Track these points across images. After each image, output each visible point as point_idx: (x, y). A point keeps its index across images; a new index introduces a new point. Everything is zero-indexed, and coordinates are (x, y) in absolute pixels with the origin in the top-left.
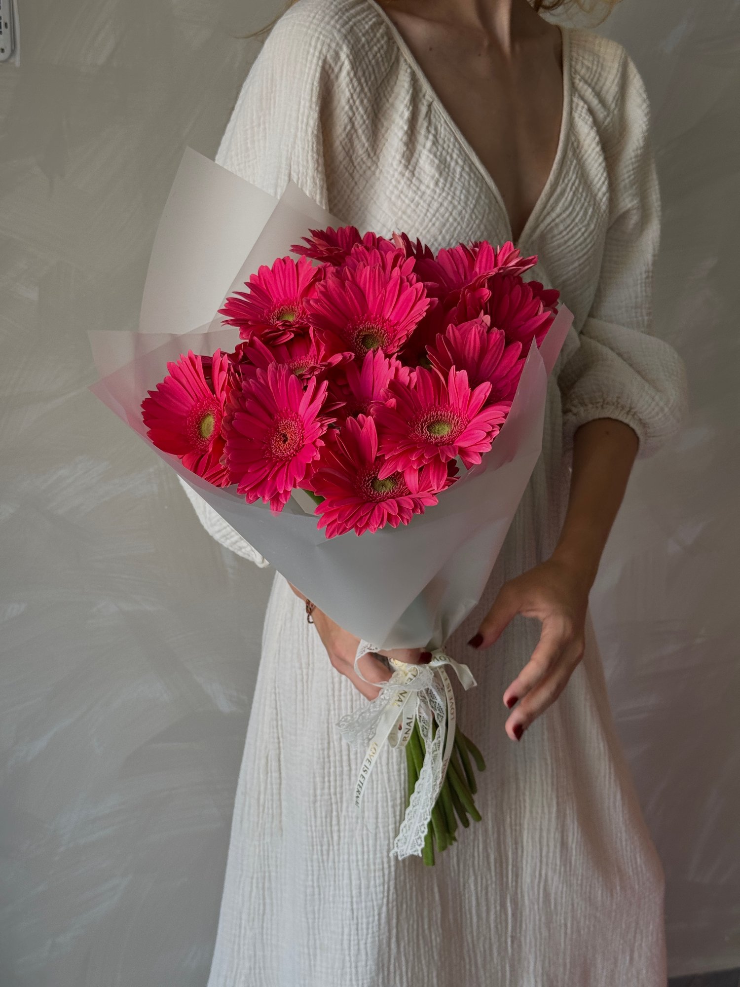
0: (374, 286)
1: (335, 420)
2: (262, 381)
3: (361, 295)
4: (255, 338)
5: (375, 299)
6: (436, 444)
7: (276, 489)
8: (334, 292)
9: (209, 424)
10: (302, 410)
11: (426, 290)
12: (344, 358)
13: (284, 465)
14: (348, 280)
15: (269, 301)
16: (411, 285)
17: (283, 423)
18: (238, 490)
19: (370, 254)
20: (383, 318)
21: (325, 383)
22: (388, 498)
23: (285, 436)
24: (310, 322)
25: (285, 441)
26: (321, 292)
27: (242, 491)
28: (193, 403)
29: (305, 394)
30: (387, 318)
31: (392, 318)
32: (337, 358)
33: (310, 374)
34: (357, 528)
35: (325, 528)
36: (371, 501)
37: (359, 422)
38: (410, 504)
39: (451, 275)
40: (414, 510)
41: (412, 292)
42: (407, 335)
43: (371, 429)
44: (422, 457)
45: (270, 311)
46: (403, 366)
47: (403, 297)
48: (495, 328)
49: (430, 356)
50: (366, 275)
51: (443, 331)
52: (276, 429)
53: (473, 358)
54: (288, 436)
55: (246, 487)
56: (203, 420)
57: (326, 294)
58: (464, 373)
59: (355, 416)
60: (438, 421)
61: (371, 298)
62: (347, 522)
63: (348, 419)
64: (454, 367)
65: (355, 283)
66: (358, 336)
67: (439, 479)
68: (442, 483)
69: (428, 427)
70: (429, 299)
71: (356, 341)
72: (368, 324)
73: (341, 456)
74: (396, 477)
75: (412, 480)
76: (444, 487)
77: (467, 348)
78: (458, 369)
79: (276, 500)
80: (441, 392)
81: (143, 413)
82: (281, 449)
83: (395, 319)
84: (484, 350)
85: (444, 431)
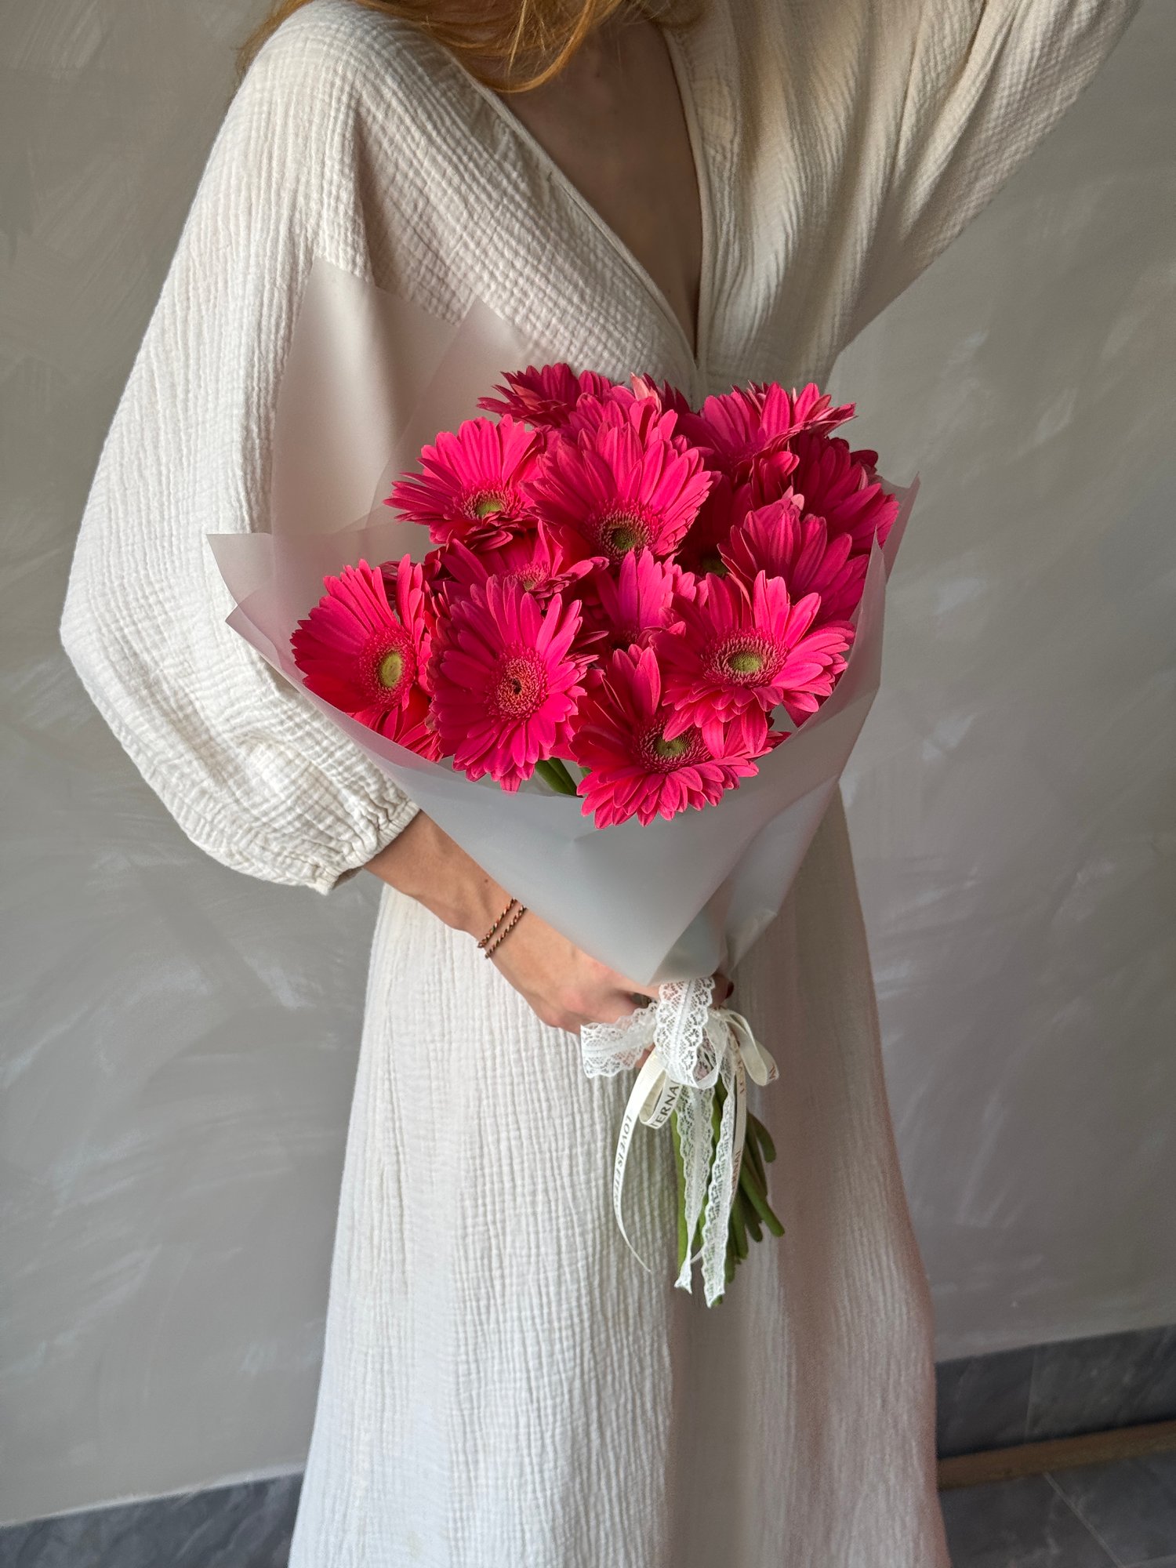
0: (625, 457)
1: (595, 657)
2: (478, 602)
3: (606, 468)
4: (456, 541)
5: (627, 475)
6: (746, 685)
7: (512, 760)
8: (568, 469)
9: (395, 666)
10: (542, 641)
11: (703, 459)
12: (596, 566)
13: (519, 726)
14: (586, 449)
15: (458, 485)
16: (680, 454)
17: (513, 663)
18: (455, 765)
19: (605, 408)
20: (640, 504)
21: (577, 604)
22: (682, 766)
23: (516, 683)
24: (538, 514)
25: (517, 691)
26: (549, 468)
27: (459, 766)
28: (368, 636)
29: (546, 621)
30: (646, 502)
31: (654, 502)
32: (585, 567)
33: (548, 591)
34: (640, 812)
35: (593, 813)
36: (656, 772)
37: (630, 655)
38: (717, 775)
39: (726, 435)
40: (724, 784)
41: (682, 464)
42: (686, 525)
43: (651, 664)
44: (733, 704)
45: (461, 500)
46: (684, 571)
47: (670, 471)
48: (811, 515)
49: (725, 560)
50: (612, 442)
51: (739, 521)
52: (503, 673)
53: (783, 560)
54: (522, 683)
55: (466, 761)
56: (383, 660)
57: (555, 469)
58: (779, 581)
59: (625, 648)
60: (742, 653)
61: (621, 475)
62: (626, 806)
63: (616, 652)
64: (762, 573)
65: (596, 454)
66: (605, 531)
67: (756, 738)
68: (761, 743)
69: (728, 661)
70: (709, 473)
71: (603, 539)
72: (618, 514)
73: (609, 708)
74: (691, 735)
75: (714, 738)
76: (764, 748)
77: (775, 546)
78: (769, 576)
79: (511, 774)
80: (743, 612)
81: (294, 651)
82: (513, 703)
83: (659, 503)
84: (798, 548)
85: (753, 666)
